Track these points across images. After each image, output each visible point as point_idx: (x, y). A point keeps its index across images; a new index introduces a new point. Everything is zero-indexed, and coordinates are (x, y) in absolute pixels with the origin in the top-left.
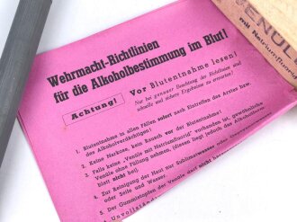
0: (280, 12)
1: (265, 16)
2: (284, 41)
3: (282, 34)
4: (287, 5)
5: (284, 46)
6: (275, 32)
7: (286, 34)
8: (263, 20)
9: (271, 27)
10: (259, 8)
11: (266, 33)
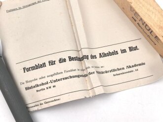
0: (149, 16)
1: (143, 18)
2: (150, 29)
3: (149, 26)
4: (153, 13)
5: (150, 31)
6: (146, 25)
7: (151, 26)
8: (141, 19)
9: (145, 23)
10: (140, 14)
11: (143, 24)
